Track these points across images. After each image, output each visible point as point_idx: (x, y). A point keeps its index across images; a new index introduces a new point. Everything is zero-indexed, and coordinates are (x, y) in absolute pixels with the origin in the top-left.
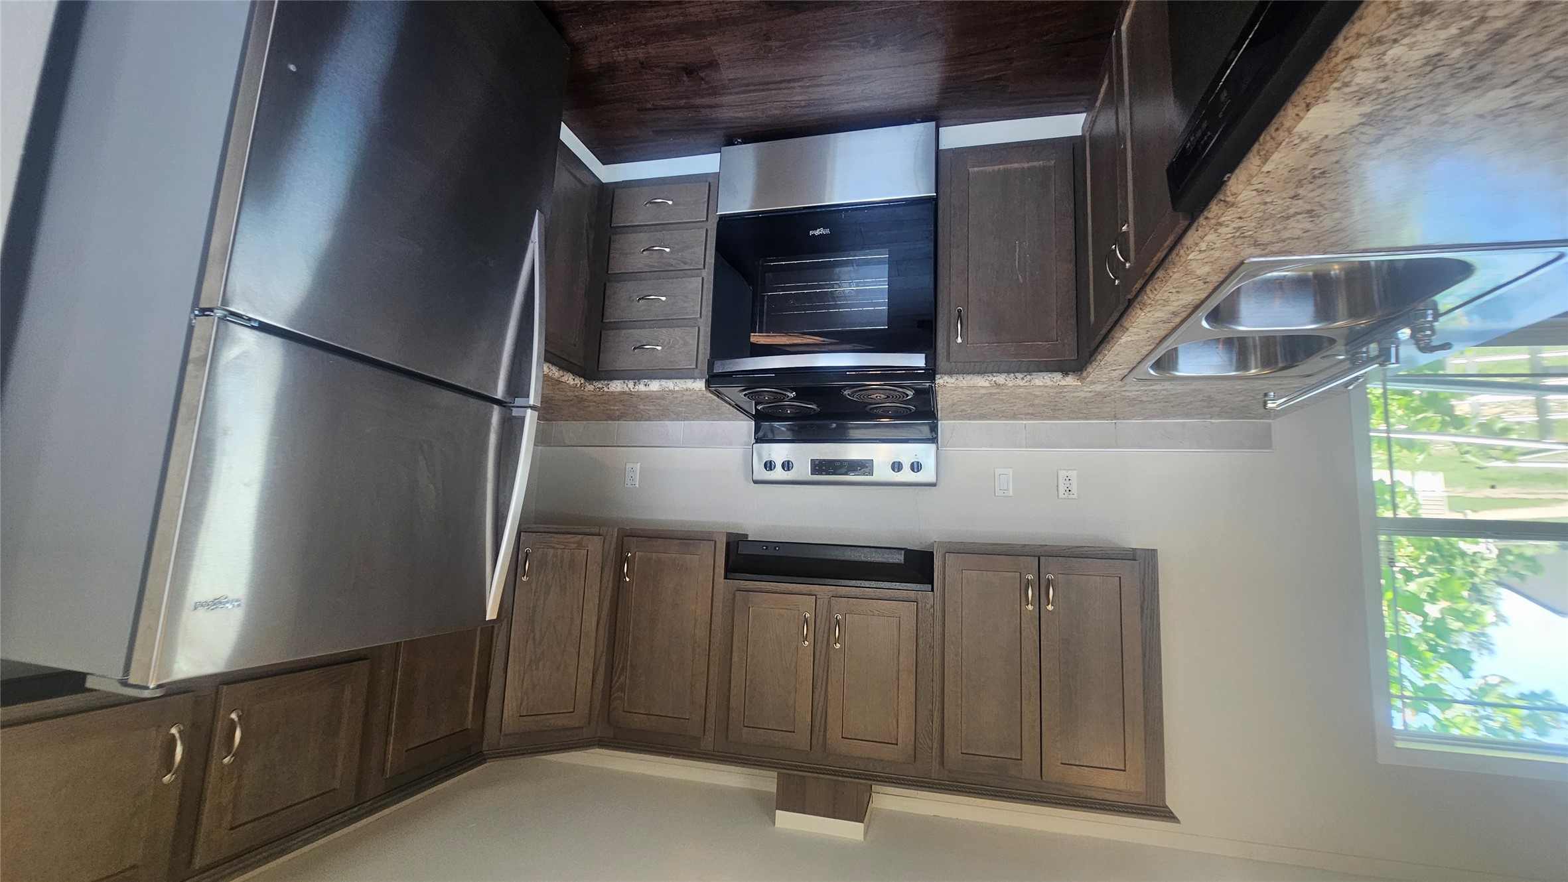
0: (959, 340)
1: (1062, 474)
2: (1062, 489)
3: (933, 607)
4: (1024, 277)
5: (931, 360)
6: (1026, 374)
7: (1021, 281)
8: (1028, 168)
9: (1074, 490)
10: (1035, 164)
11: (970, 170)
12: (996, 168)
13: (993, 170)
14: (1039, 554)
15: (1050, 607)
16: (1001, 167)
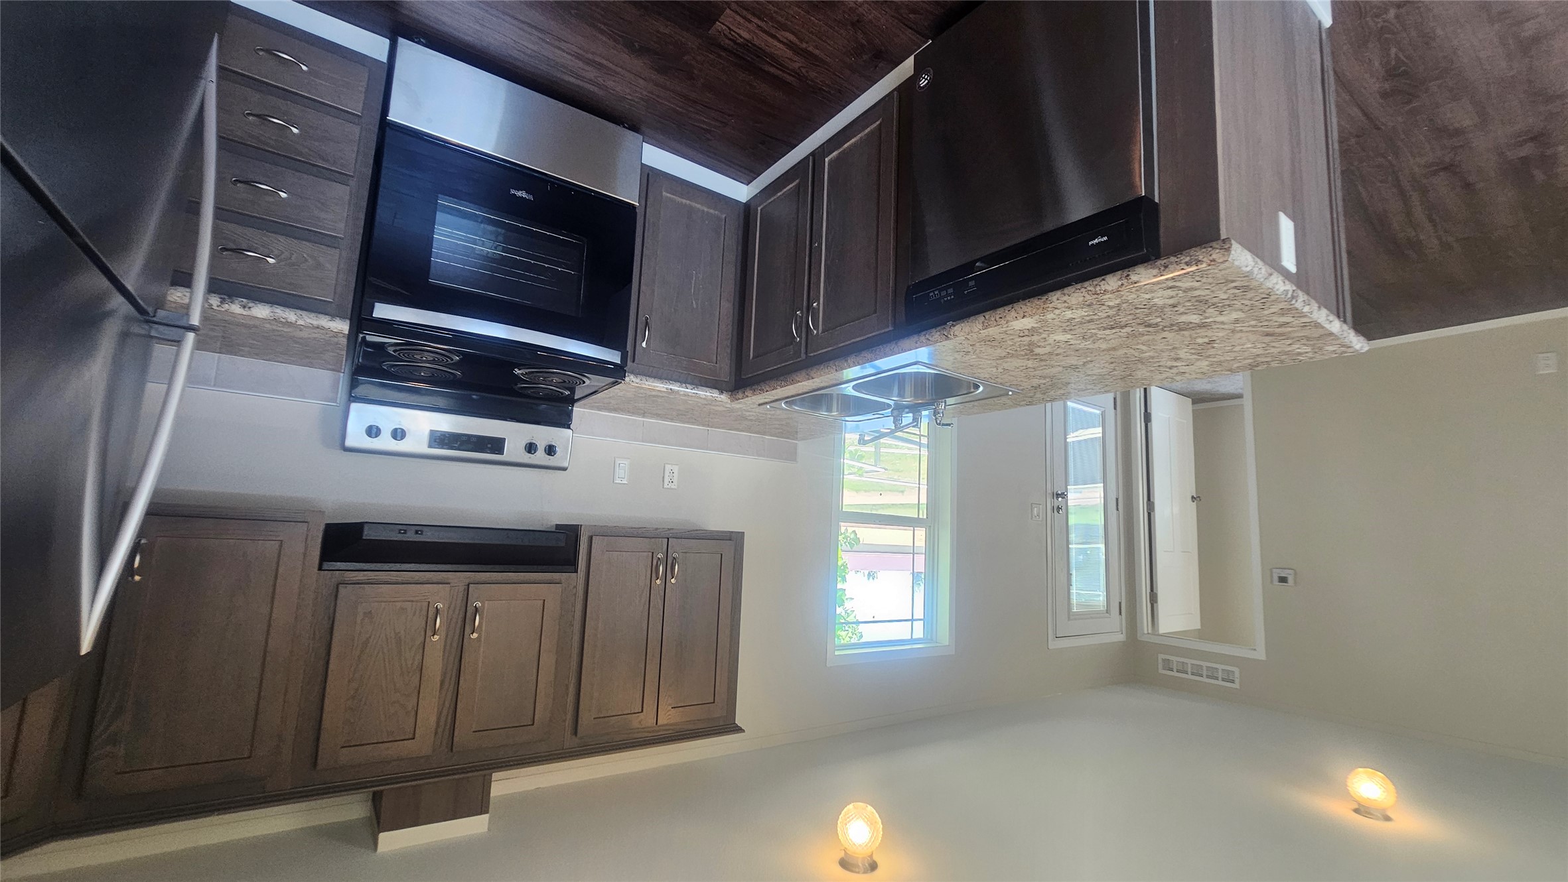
0: (644, 344)
1: (668, 468)
2: (667, 480)
3: (575, 587)
4: (697, 304)
5: (624, 358)
6: (694, 386)
7: (695, 306)
8: (707, 212)
9: (675, 483)
10: (712, 211)
11: (664, 193)
12: (684, 201)
13: (682, 203)
14: (668, 536)
15: (673, 581)
16: (688, 202)
